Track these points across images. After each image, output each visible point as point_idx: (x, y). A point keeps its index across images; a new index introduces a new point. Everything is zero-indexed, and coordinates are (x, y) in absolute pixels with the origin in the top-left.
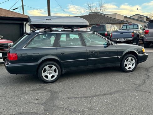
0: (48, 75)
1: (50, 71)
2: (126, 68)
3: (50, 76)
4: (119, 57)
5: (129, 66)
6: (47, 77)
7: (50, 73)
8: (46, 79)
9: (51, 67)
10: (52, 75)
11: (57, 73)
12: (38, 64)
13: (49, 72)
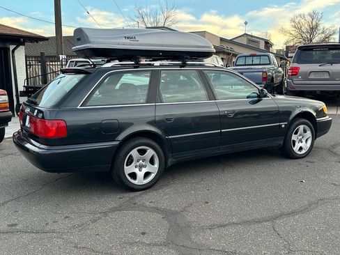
0: (137, 171)
1: (141, 161)
2: (294, 149)
3: (140, 174)
4: (283, 126)
5: (301, 145)
6: (133, 175)
7: (141, 167)
8: (132, 181)
9: (142, 152)
10: (144, 170)
11: (156, 165)
12: (115, 146)
13: (138, 164)
